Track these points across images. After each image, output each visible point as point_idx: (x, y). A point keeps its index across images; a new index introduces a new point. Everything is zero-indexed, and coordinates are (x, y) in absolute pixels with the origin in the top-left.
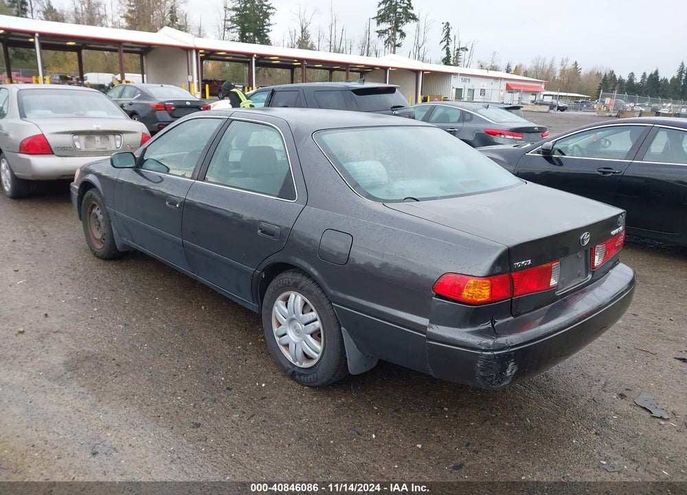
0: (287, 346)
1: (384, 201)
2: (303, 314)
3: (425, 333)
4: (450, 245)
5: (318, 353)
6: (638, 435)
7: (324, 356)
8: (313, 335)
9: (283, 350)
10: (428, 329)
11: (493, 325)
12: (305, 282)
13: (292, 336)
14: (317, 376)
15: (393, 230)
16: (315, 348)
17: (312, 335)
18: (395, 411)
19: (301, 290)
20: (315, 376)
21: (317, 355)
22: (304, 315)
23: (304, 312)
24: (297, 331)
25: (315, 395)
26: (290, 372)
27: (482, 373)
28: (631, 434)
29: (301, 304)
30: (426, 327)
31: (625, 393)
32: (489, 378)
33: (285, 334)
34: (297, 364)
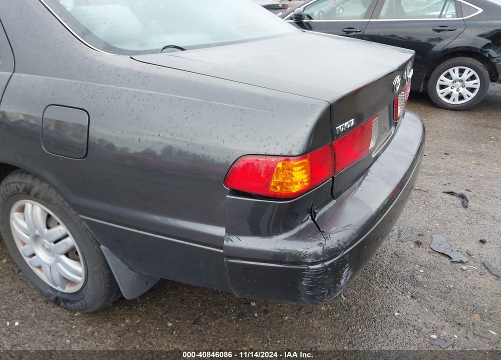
0: (40, 267)
1: (132, 54)
2: (48, 228)
3: (221, 248)
4: (241, 110)
5: (80, 276)
6: (450, 289)
7: (89, 280)
8: (70, 255)
9: (37, 272)
10: (225, 242)
11: (313, 219)
12: (37, 186)
13: (43, 256)
14: (85, 303)
15: (150, 95)
16: (75, 270)
17: (67, 255)
18: (195, 323)
19: (37, 198)
20: (83, 302)
21: (79, 279)
22: (50, 230)
23: (50, 225)
24: (49, 250)
25: (88, 324)
26: (52, 298)
27: (309, 293)
28: (443, 289)
29: (42, 216)
30: (221, 239)
31: (420, 239)
32: (319, 296)
33: (34, 255)
34: (58, 288)
